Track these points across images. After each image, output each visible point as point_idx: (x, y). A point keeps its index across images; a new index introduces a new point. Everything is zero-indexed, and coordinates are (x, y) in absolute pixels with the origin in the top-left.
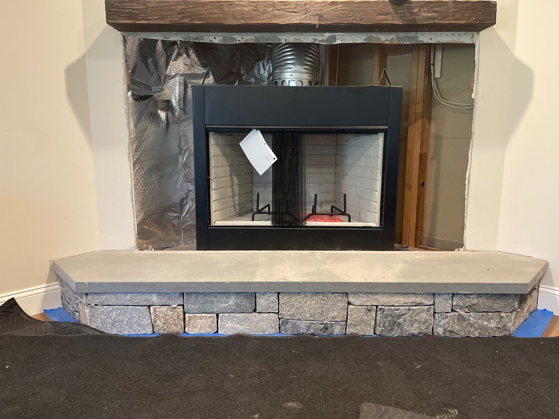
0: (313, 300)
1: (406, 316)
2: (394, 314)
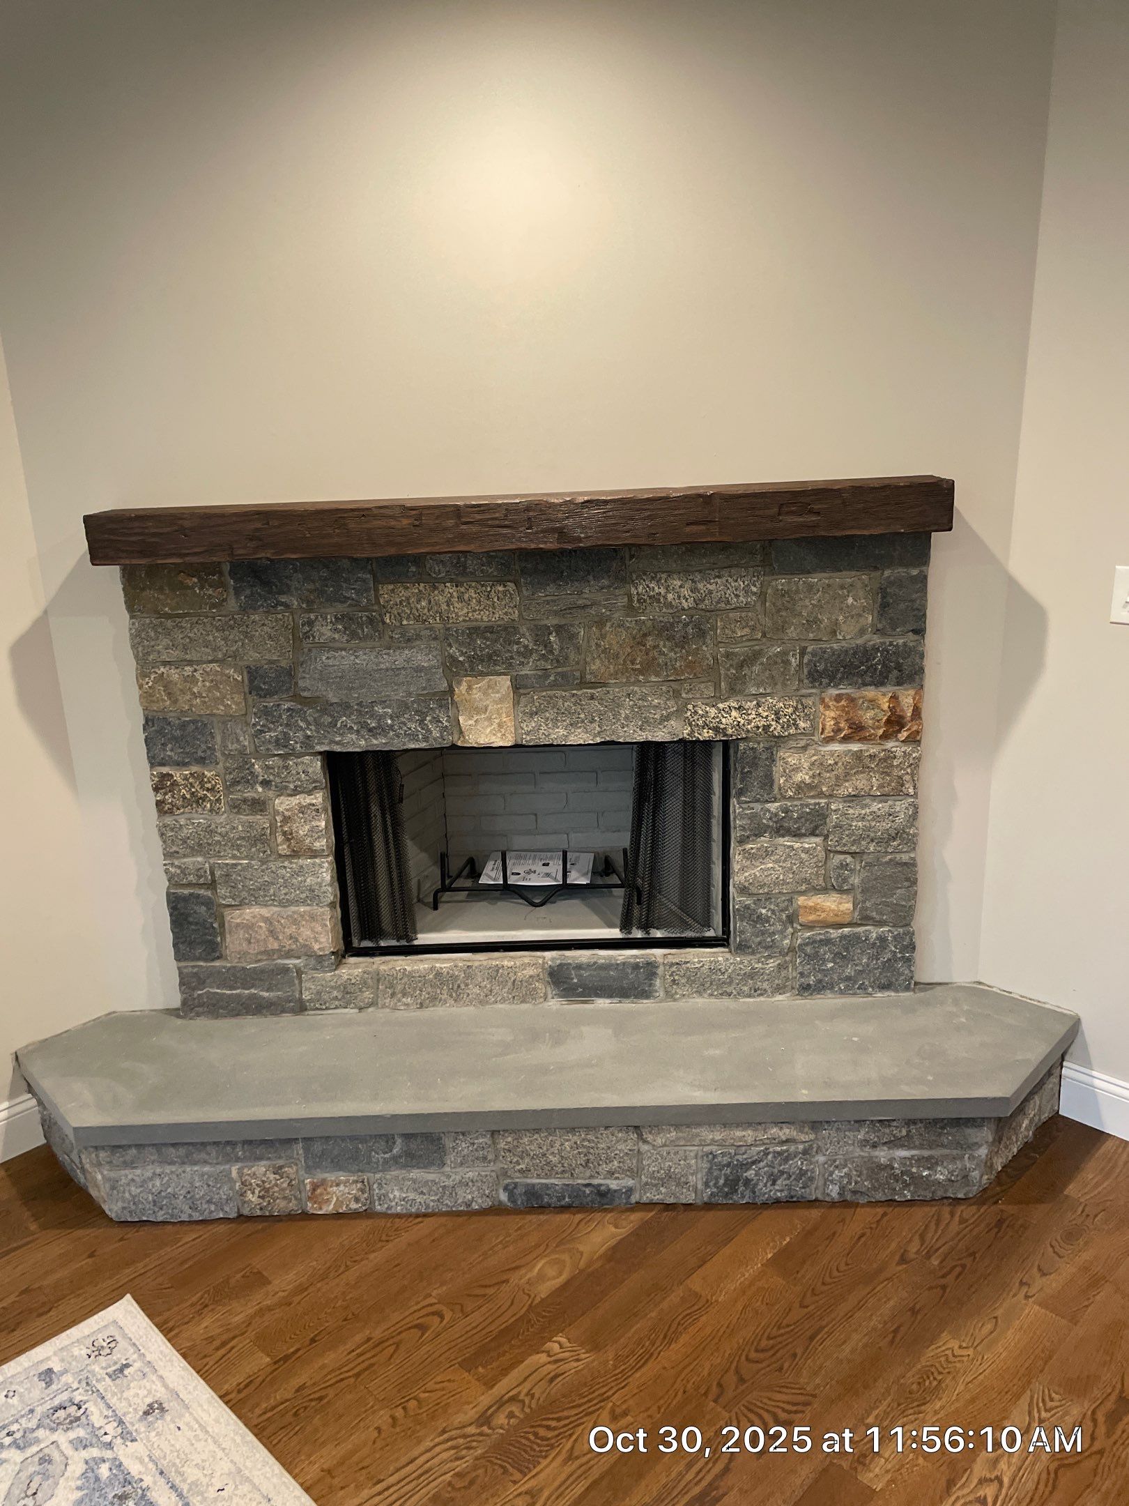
0: (567, 1140)
1: (762, 1164)
2: (735, 1162)
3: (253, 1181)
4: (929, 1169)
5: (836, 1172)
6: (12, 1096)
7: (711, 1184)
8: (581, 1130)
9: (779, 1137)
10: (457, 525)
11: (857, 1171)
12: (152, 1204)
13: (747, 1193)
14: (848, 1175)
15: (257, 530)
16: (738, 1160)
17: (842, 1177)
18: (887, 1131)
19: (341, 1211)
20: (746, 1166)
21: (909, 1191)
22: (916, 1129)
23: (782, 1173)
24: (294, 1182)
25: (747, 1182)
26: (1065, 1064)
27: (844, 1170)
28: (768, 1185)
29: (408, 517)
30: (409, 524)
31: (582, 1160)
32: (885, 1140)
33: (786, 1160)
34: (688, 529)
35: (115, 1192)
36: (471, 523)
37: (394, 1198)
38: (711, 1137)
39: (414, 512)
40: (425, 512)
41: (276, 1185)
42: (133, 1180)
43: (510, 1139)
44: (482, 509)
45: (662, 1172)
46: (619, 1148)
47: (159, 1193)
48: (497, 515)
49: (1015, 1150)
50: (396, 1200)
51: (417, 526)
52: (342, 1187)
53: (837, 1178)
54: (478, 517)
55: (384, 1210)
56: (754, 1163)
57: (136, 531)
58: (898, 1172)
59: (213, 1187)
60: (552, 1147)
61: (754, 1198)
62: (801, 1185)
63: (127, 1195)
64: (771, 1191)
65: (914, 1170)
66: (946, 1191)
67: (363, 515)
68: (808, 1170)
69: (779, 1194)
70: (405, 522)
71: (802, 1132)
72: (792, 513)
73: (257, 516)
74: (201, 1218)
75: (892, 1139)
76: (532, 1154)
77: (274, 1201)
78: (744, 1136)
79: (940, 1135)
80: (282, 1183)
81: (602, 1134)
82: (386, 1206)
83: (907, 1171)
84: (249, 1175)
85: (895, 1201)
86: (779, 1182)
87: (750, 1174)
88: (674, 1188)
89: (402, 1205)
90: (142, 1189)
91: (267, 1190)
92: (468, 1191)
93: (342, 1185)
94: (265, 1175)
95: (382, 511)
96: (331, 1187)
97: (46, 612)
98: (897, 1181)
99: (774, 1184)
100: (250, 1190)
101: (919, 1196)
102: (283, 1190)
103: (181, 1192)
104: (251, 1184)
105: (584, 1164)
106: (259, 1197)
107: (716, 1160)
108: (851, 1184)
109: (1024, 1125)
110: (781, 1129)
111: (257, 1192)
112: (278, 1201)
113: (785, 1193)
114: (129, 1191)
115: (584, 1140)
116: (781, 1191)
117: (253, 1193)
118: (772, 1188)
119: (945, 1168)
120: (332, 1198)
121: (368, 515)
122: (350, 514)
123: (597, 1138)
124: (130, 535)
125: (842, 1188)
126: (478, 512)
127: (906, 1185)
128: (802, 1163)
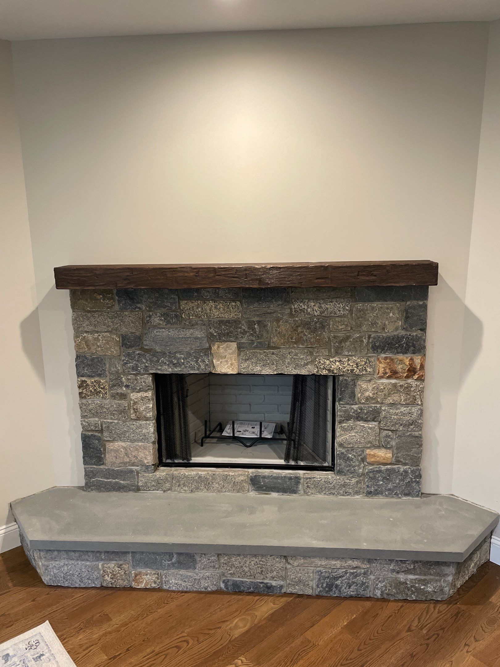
0: (253, 561)
1: (344, 578)
2: (331, 576)
3: (108, 570)
4: (424, 585)
5: (380, 584)
6: (8, 522)
7: (320, 586)
8: (259, 556)
9: (352, 565)
10: (214, 276)
11: (389, 584)
12: (63, 578)
13: (337, 591)
14: (386, 587)
15: (128, 276)
16: (332, 575)
17: (382, 587)
18: (404, 565)
19: (147, 587)
20: (337, 578)
21: (414, 595)
22: (418, 565)
23: (354, 583)
24: (127, 572)
25: (337, 586)
26: (492, 537)
27: (383, 583)
28: (347, 588)
29: (193, 272)
30: (194, 275)
31: (259, 570)
32: (403, 570)
33: (356, 576)
34: (316, 281)
35: (47, 571)
36: (220, 275)
37: (172, 583)
38: (320, 563)
39: (196, 270)
40: (201, 270)
41: (119, 573)
42: (55, 566)
43: (226, 558)
44: (225, 269)
45: (297, 579)
46: (277, 566)
47: (66, 573)
48: (232, 272)
49: (467, 578)
50: (173, 584)
51: (197, 276)
52: (148, 576)
53: (380, 587)
54: (223, 273)
55: (167, 588)
56: (340, 577)
57: (76, 275)
58: (409, 586)
59: (90, 572)
60: (246, 563)
61: (340, 594)
62: (362, 589)
63: (52, 573)
64: (348, 591)
65: (417, 585)
66: (432, 596)
67: (174, 271)
68: (366, 582)
69: (352, 593)
70: (192, 274)
71: (363, 563)
72: (364, 275)
73: (128, 270)
74: (84, 586)
75: (406, 569)
76: (236, 566)
77: (118, 580)
78: (336, 564)
79: (429, 569)
80: (121, 572)
81: (269, 559)
82: (168, 586)
83: (413, 586)
84: (107, 567)
85: (408, 600)
86: (352, 587)
87: (338, 582)
88: (302, 587)
89: (175, 586)
90: (59, 571)
91: (115, 575)
92: (206, 582)
93: (148, 575)
94: (114, 568)
95: (182, 269)
96: (143, 575)
97: (37, 308)
98: (409, 590)
99: (350, 588)
100: (107, 574)
101: (419, 598)
102: (122, 575)
103: (76, 573)
104: (107, 572)
105: (260, 572)
106: (111, 578)
107: (322, 575)
108: (386, 590)
109: (472, 566)
110: (353, 561)
111: (110, 575)
112: (119, 580)
113: (355, 593)
114: (53, 571)
115: (260, 561)
116: (353, 592)
117: (108, 576)
118: (348, 590)
119: (432, 585)
120: (144, 581)
121: (176, 271)
122: (168, 270)
123: (266, 560)
124: (73, 276)
125: (382, 592)
126: (224, 271)
127: (413, 593)
128: (363, 579)
